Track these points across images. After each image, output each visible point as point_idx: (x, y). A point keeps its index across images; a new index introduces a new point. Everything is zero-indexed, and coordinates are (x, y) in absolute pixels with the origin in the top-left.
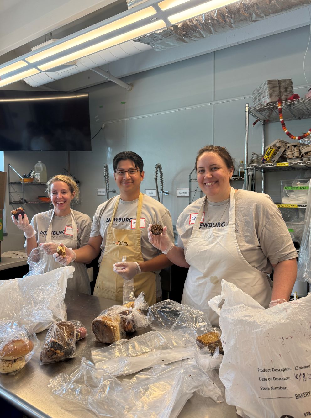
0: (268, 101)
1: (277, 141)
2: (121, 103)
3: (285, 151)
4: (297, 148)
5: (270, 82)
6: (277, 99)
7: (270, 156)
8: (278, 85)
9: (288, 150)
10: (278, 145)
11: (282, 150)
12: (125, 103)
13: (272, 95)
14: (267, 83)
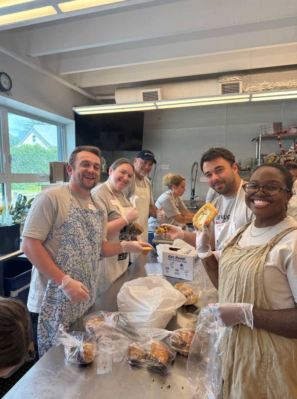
0: (273, 133)
1: (274, 153)
2: (158, 119)
3: (280, 159)
4: (286, 157)
5: (274, 124)
6: (276, 132)
7: (272, 161)
8: (277, 125)
9: (281, 158)
10: (275, 155)
11: (278, 158)
12: (160, 119)
13: (275, 130)
14: (272, 124)
